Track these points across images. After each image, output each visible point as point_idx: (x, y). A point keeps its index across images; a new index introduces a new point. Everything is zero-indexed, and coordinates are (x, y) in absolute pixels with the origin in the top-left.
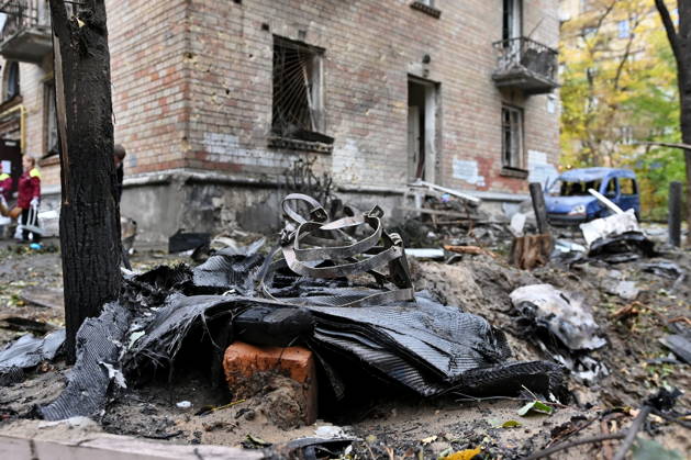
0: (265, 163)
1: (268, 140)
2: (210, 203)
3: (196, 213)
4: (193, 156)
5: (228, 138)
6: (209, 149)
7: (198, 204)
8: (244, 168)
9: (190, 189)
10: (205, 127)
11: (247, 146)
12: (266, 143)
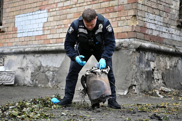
0: (175, 38)
1: (178, 21)
2: (149, 66)
3: (142, 73)
4: (139, 29)
5: (158, 18)
6: (148, 25)
7: (143, 66)
8: (165, 41)
9: (138, 55)
10: (145, 8)
11: (167, 25)
12: (176, 24)
